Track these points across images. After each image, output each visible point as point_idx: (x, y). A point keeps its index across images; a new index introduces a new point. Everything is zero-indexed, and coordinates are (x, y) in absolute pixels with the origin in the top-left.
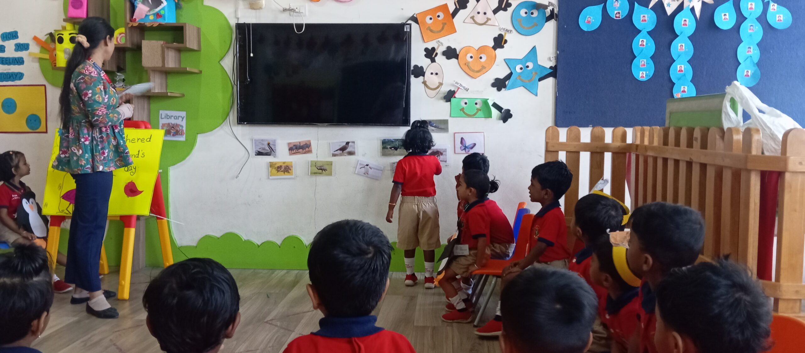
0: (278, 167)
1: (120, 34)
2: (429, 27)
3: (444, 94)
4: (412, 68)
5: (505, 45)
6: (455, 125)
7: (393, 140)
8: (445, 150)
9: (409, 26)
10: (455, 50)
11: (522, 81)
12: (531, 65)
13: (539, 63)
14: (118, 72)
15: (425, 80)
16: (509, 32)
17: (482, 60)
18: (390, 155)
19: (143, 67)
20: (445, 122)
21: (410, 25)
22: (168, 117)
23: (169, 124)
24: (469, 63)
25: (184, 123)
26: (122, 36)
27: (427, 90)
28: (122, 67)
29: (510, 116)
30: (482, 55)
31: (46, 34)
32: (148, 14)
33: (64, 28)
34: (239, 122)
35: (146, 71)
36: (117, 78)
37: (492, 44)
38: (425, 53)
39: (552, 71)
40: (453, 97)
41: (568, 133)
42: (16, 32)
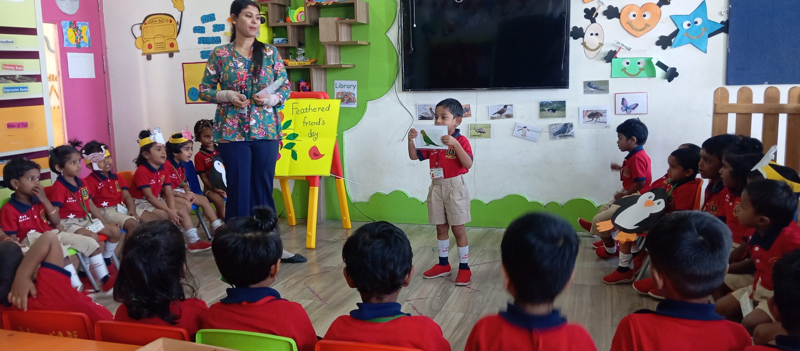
1: (300, 13)
3: (605, 54)
4: (571, 30)
5: (671, 1)
6: (616, 86)
7: (551, 103)
8: (605, 112)
10: (617, 8)
11: (689, 37)
12: (700, 21)
13: (709, 18)
14: (299, 48)
15: (584, 41)
17: (645, 18)
18: (547, 117)
19: (321, 43)
20: (606, 83)
22: (342, 86)
23: (343, 92)
24: (631, 21)
25: (355, 92)
26: (302, 14)
27: (587, 51)
28: (302, 43)
29: (676, 75)
30: (645, 13)
34: (404, 89)
35: (323, 46)
36: (299, 53)
38: (585, 14)
39: (723, 26)
40: (615, 57)
41: (739, 94)
42: (213, 15)
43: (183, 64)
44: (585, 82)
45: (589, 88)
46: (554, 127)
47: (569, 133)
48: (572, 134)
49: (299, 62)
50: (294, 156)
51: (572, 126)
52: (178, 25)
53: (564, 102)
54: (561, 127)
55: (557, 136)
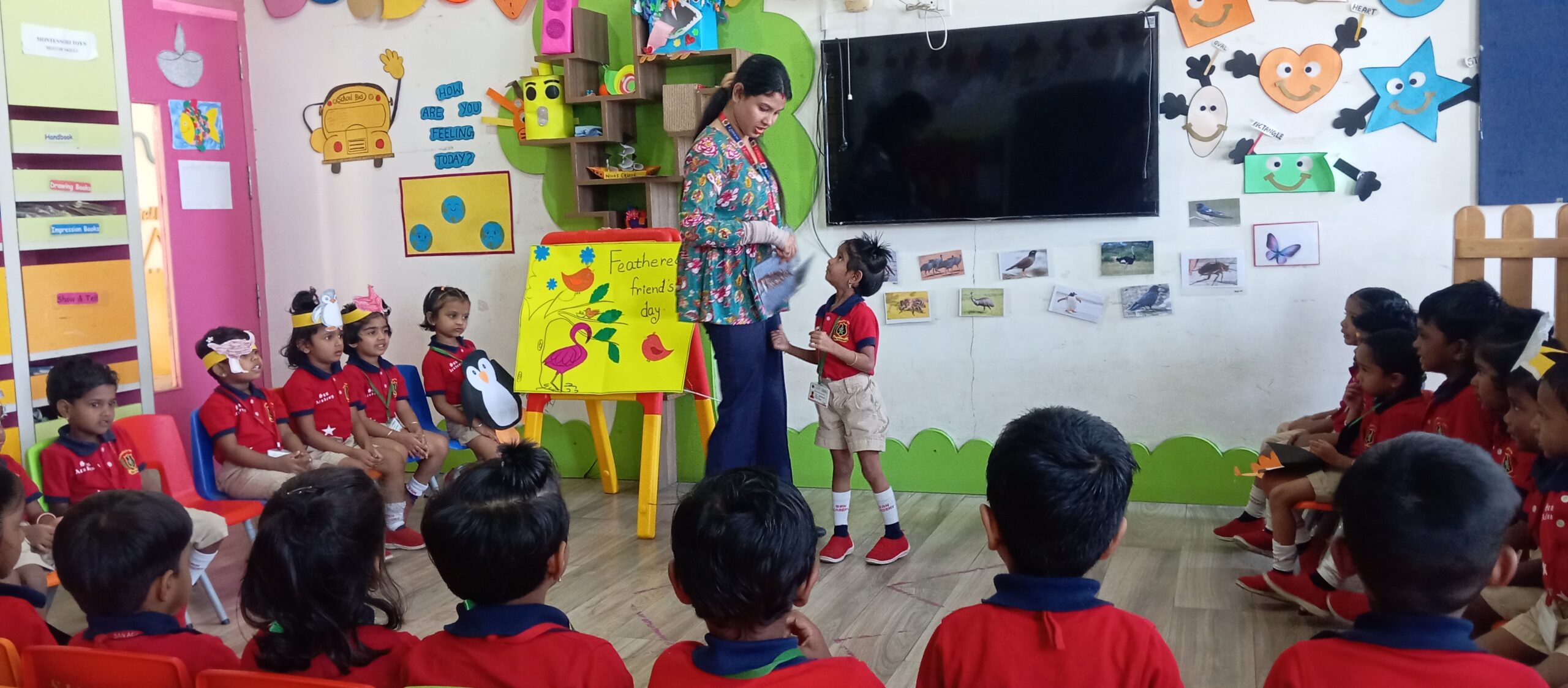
0: (901, 302)
1: (627, 76)
2: (1196, 16)
3: (1231, 147)
4: (1161, 100)
5: (1361, 41)
6: (1253, 210)
7: (1124, 244)
8: (1234, 261)
9: (1153, 17)
10: (1252, 56)
11: (1399, 110)
12: (1420, 78)
13: (1439, 72)
14: (624, 144)
15: (1188, 122)
16: (1371, 12)
17: (1309, 74)
18: (1117, 273)
19: (666, 133)
20: (1234, 204)
21: (1156, 14)
24: (1282, 81)
26: (630, 80)
27: (1194, 141)
28: (631, 134)
29: (1377, 186)
30: (1310, 65)
31: (506, 85)
32: (671, 38)
33: (536, 73)
34: (831, 222)
35: (671, 139)
36: (624, 154)
37: (1333, 39)
38: (1189, 68)
39: (1466, 87)
40: (1250, 152)
41: (1505, 221)
42: (460, 84)
43: (401, 179)
44: (1191, 204)
45: (1199, 214)
46: (1131, 294)
47: (1162, 306)
48: (1167, 306)
49: (626, 173)
50: (614, 353)
51: (1166, 290)
52: (392, 105)
53: (1151, 243)
54: (1145, 292)
55: (1137, 311)
